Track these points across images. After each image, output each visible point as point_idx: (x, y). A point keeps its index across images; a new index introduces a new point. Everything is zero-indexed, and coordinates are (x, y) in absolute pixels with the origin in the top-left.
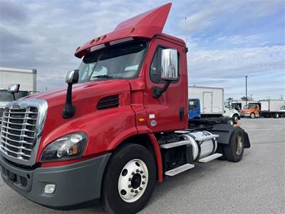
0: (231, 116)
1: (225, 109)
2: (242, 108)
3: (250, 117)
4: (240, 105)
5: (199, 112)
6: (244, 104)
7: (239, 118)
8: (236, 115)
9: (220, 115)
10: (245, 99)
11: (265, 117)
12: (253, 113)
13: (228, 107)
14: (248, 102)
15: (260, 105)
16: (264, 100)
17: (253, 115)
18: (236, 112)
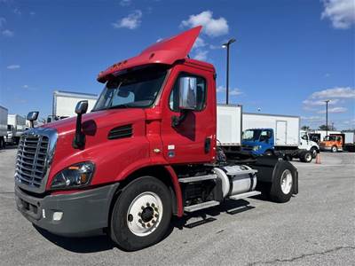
0: (308, 149)
1: (302, 141)
2: (322, 140)
3: (331, 151)
4: (319, 136)
5: (272, 144)
6: (323, 134)
7: (318, 152)
8: (314, 147)
9: (296, 148)
10: (325, 128)
11: (350, 151)
12: (335, 146)
13: (305, 137)
14: (329, 133)
15: (343, 136)
16: (349, 131)
17: (334, 149)
18: (314, 144)
